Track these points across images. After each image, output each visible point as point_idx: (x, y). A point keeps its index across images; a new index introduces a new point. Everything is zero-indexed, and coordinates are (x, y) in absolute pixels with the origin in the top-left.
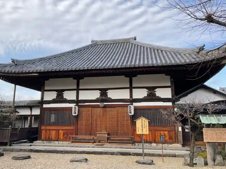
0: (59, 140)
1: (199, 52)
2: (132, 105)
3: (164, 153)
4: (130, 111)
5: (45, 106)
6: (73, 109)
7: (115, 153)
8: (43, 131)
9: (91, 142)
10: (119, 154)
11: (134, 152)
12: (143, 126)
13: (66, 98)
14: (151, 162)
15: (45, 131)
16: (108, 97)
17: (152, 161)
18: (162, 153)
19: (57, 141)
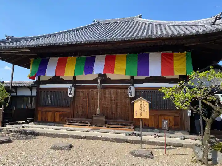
0: (54, 122)
1: (215, 21)
2: (133, 86)
3: (167, 142)
4: (130, 92)
5: (42, 86)
6: (69, 90)
7: (110, 139)
8: (39, 112)
9: (87, 126)
10: (114, 140)
11: (132, 139)
12: (143, 109)
13: (63, 78)
14: (149, 155)
15: (41, 112)
16: (107, 77)
17: (151, 153)
18: (164, 142)
19: (53, 123)
